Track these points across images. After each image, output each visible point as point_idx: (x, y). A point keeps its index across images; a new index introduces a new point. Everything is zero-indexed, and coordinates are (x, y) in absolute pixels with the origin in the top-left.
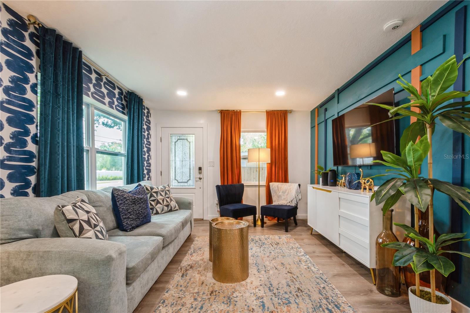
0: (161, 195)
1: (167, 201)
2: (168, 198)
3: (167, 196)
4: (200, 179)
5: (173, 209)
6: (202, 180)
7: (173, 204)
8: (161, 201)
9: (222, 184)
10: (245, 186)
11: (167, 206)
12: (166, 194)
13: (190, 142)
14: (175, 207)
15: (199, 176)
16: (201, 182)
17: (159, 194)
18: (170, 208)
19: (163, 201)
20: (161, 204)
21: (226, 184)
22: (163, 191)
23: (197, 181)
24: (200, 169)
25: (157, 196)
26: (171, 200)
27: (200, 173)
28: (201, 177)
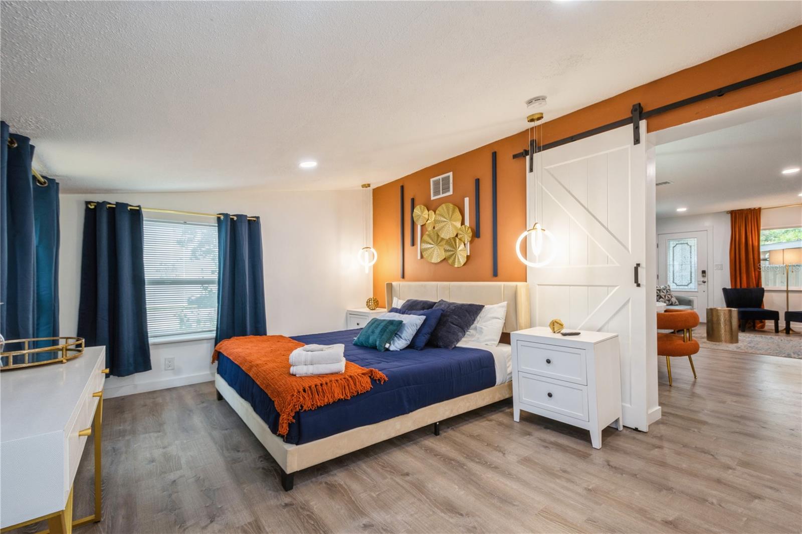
0: (663, 292)
1: (668, 297)
2: (669, 295)
3: (668, 293)
4: (704, 282)
5: (673, 303)
6: (706, 284)
7: (674, 300)
8: (663, 297)
9: (734, 287)
10: (765, 291)
11: (669, 301)
12: (667, 292)
13: (691, 246)
14: (676, 303)
15: (702, 279)
16: (704, 285)
17: (661, 292)
18: (671, 303)
19: (665, 296)
20: (663, 298)
21: (738, 287)
22: (664, 290)
23: (699, 284)
24: (704, 272)
25: (660, 292)
26: (672, 297)
27: (704, 276)
28: (705, 280)
